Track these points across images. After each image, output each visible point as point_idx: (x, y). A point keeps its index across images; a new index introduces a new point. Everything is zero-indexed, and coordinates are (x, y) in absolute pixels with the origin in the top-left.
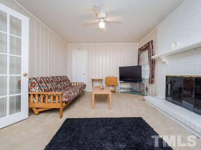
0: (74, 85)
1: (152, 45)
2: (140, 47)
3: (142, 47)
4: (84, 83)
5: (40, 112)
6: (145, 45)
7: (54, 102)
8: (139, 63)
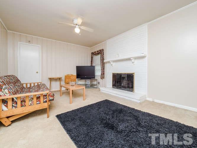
0: (27, 86)
1: (103, 53)
2: (93, 51)
3: (95, 52)
4: (41, 83)
5: (13, 122)
6: (98, 51)
7: (38, 104)
8: (92, 64)
